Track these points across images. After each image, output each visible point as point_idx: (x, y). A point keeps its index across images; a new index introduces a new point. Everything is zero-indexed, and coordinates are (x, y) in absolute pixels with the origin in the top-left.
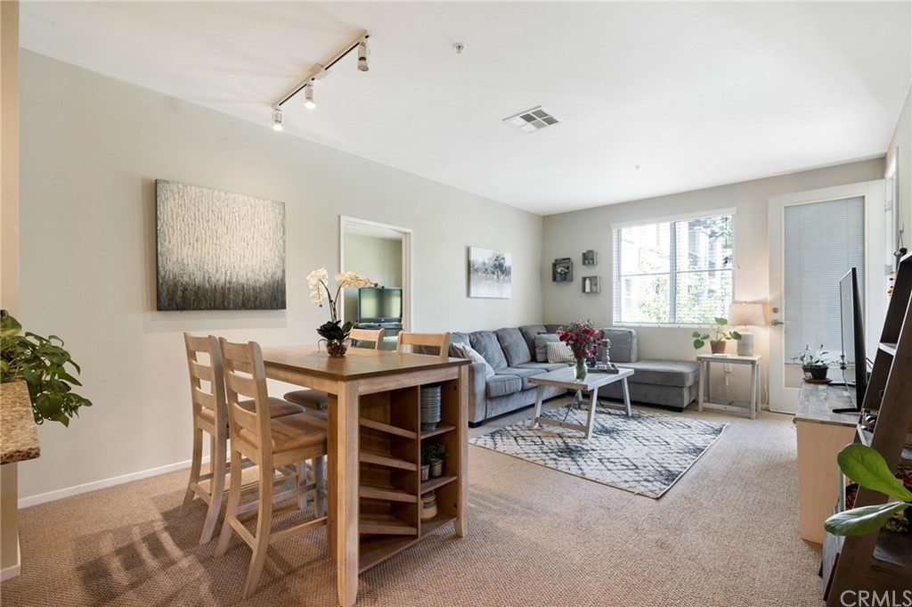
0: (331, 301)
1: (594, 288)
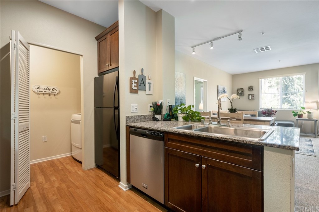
0: (231, 102)
1: (253, 98)
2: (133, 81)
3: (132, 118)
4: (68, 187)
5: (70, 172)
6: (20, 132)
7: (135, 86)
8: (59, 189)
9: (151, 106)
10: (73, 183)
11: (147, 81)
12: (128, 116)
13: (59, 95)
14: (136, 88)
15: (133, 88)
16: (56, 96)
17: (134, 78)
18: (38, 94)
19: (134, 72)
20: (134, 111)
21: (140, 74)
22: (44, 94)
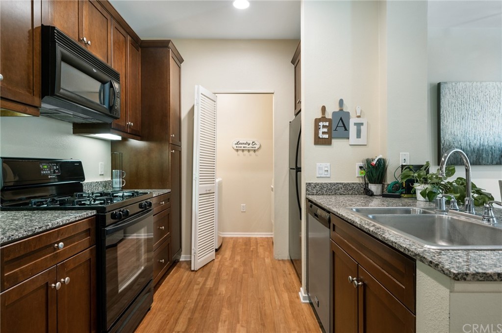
2: (321, 124)
3: (317, 186)
4: (244, 272)
5: (257, 256)
6: (200, 195)
7: (324, 133)
8: (235, 270)
9: (361, 168)
10: (252, 269)
11: (353, 121)
12: (309, 183)
13: (260, 151)
14: (326, 136)
15: (321, 135)
16: (257, 152)
17: (324, 119)
18: (237, 150)
19: (324, 109)
20: (322, 176)
21: (337, 109)
22: (243, 150)
